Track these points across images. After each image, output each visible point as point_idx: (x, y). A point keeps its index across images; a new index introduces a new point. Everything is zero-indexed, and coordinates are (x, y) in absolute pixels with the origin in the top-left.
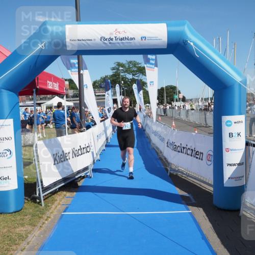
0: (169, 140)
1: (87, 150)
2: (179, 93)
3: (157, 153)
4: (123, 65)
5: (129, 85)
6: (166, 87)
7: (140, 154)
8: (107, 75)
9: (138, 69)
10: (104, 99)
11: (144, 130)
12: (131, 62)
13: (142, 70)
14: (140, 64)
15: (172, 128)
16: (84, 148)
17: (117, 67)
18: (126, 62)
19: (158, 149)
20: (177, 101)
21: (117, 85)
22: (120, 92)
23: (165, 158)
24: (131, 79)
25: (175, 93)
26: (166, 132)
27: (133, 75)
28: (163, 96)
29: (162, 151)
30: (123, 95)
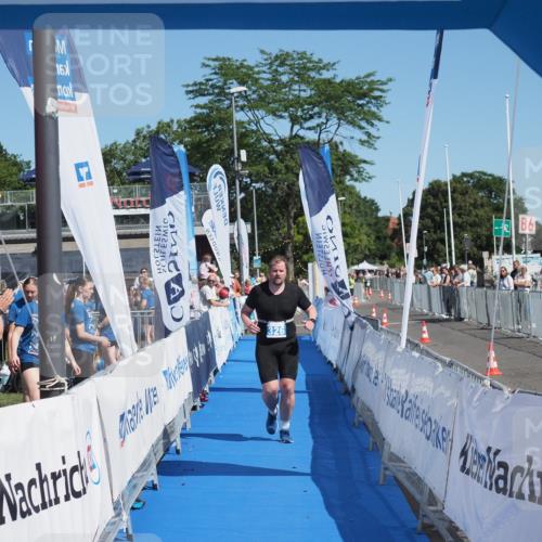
0: (470, 437)
1: (69, 484)
2: (521, 208)
3: (415, 506)
4: (243, 74)
5: (273, 170)
6: (456, 180)
7: (330, 508)
8: (167, 120)
9: (320, 93)
10: (146, 236)
11: (350, 392)
12: (282, 59)
13: (338, 98)
14: (327, 67)
15: (487, 382)
16: (55, 477)
17: (217, 80)
18: (260, 58)
19: (417, 481)
20: (507, 249)
21: (217, 168)
22: (232, 204)
23: (453, 529)
24: (282, 141)
25: (498, 210)
26: (455, 401)
27: (294, 120)
28: (439, 226)
29: (438, 492)
30: (247, 218)
